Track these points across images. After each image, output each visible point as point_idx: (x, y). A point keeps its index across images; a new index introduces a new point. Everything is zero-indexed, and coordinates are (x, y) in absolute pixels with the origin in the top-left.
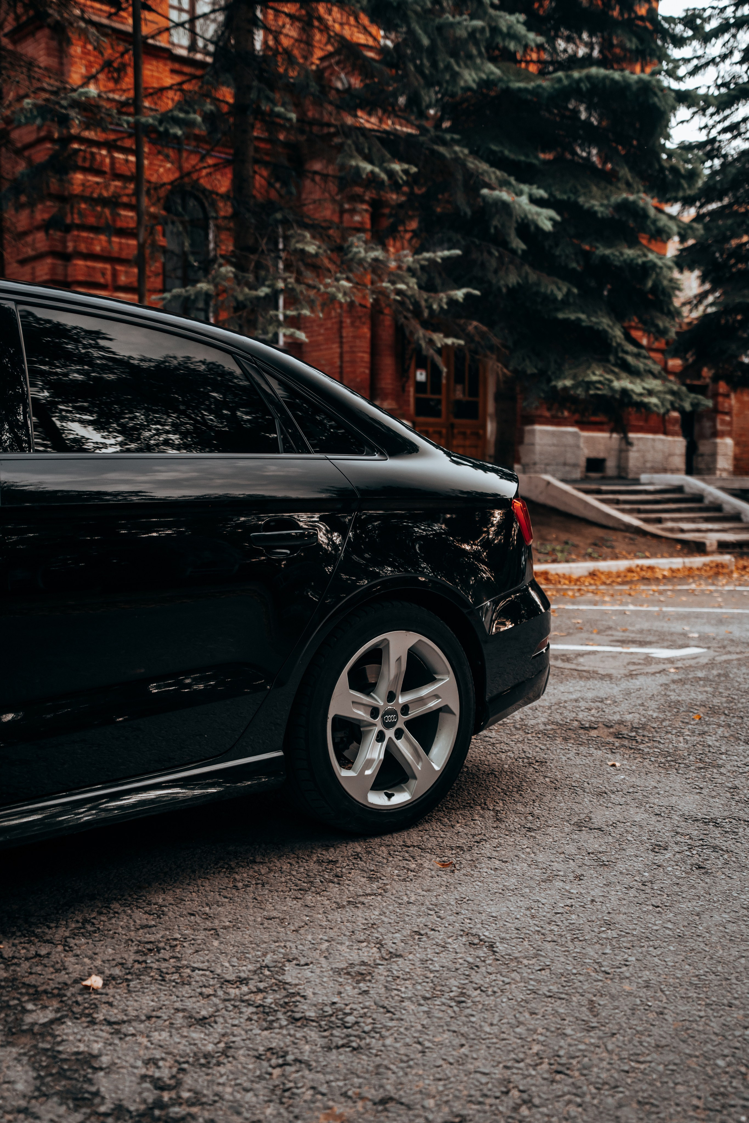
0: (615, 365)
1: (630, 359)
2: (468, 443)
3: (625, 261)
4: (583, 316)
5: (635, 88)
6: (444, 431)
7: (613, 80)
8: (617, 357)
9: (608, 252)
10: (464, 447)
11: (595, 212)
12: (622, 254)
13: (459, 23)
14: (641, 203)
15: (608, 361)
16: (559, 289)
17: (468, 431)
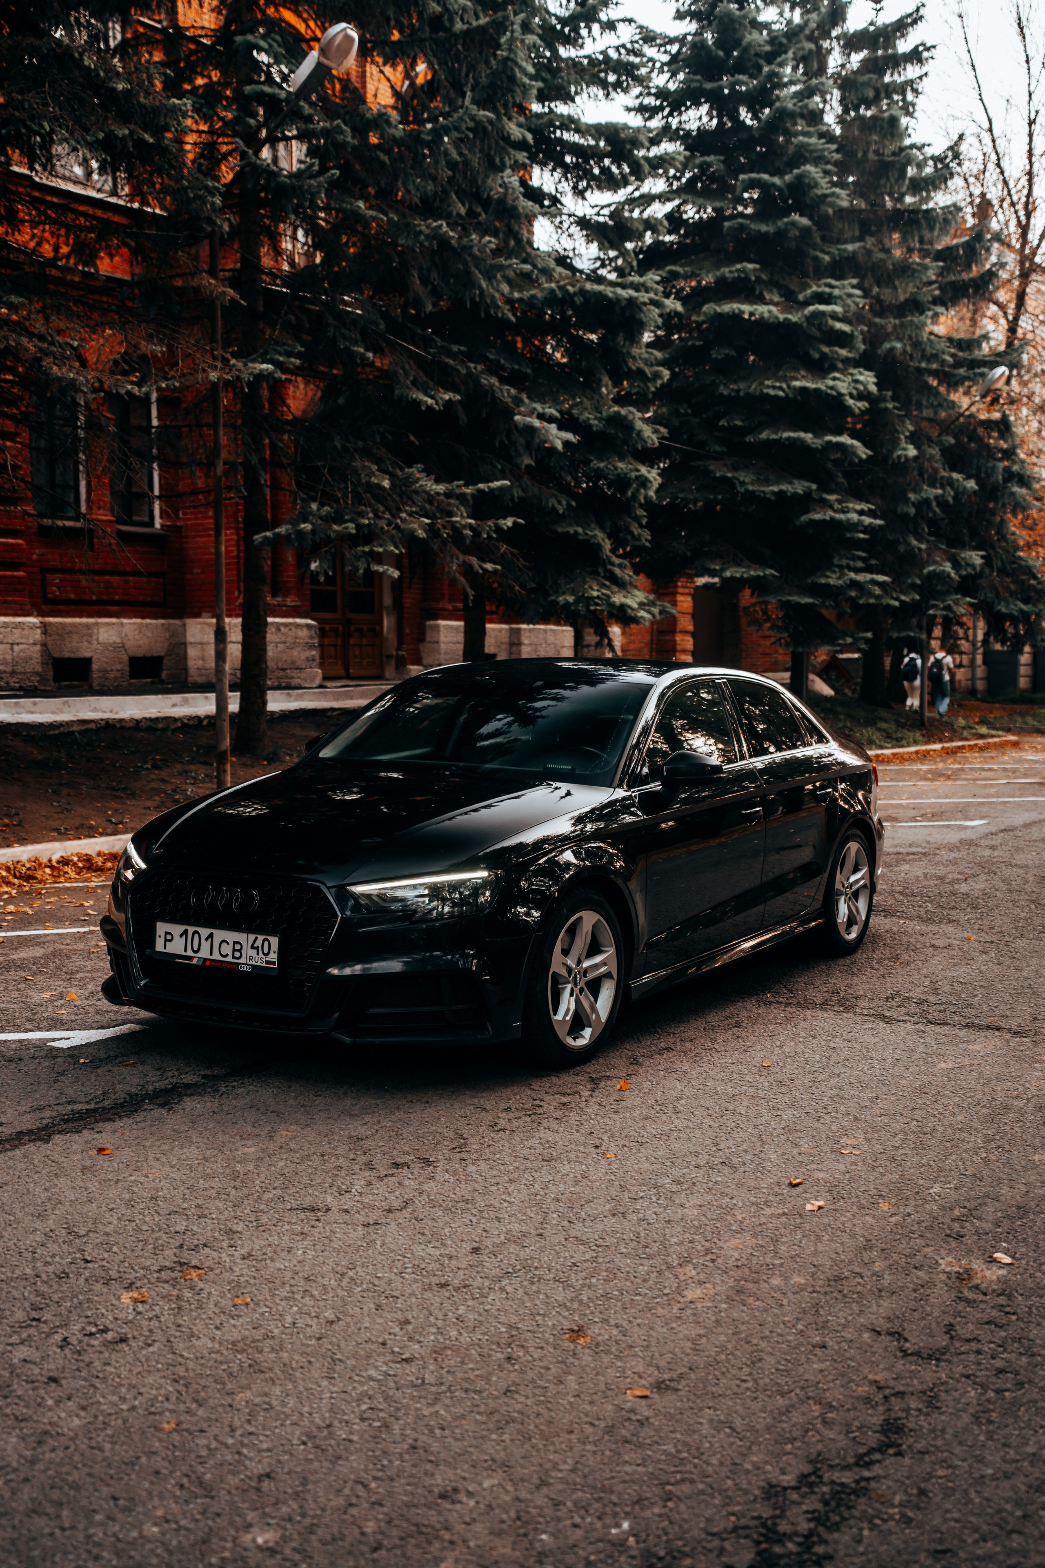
0: (605, 578)
1: (617, 571)
2: (364, 641)
3: (618, 475)
4: (580, 530)
5: (624, 303)
6: (340, 628)
7: (606, 296)
8: (606, 570)
9: (602, 465)
10: (360, 645)
11: (591, 426)
12: (616, 468)
13: (510, 266)
14: (631, 417)
15: (598, 574)
16: (560, 503)
17: (365, 628)
